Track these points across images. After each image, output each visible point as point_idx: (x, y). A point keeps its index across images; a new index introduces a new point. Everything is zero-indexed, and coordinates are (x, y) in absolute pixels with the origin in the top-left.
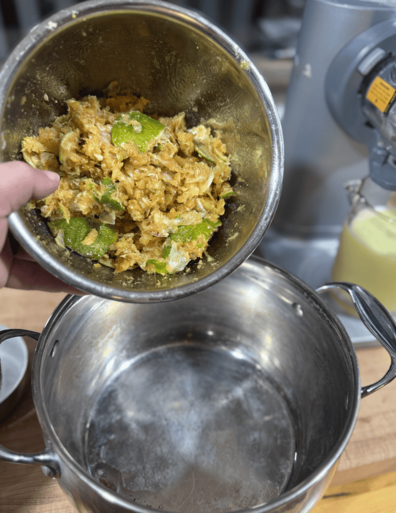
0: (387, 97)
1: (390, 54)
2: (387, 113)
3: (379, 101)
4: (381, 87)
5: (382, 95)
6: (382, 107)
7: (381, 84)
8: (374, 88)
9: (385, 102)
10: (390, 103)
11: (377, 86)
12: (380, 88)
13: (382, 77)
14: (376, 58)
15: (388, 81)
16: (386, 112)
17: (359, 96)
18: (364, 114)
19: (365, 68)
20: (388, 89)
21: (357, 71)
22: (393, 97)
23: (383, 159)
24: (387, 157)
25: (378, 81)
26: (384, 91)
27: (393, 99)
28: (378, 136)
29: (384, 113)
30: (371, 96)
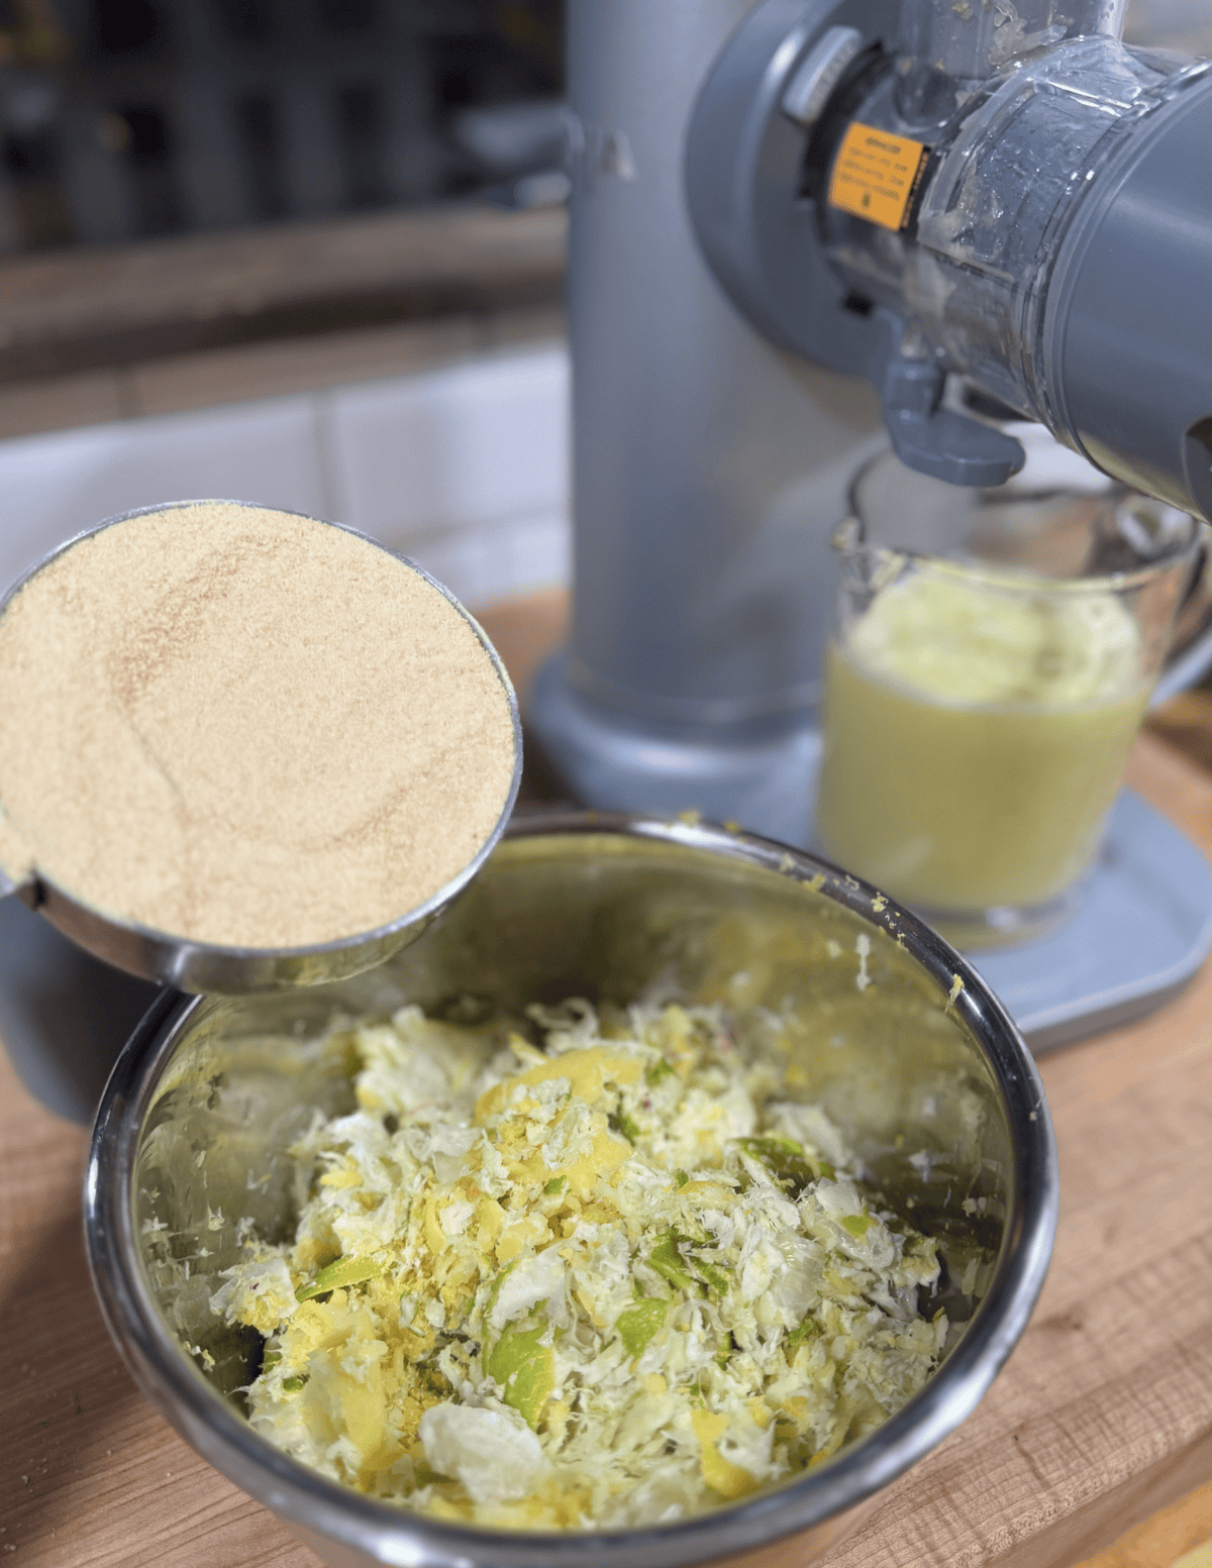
0: (900, 175)
1: (877, 47)
2: (909, 231)
3: (875, 198)
4: (873, 150)
5: (880, 176)
6: (889, 213)
7: (871, 141)
8: (850, 164)
9: (894, 195)
10: (912, 192)
11: (856, 152)
12: (871, 157)
13: (869, 122)
14: (836, 59)
15: (890, 127)
16: (906, 224)
17: (806, 206)
18: (836, 267)
19: (807, 98)
20: (896, 150)
21: (780, 112)
22: (918, 170)
23: (928, 394)
24: (940, 389)
25: (857, 137)
26: (884, 161)
27: (920, 176)
28: (897, 325)
29: (902, 230)
30: (845, 192)
